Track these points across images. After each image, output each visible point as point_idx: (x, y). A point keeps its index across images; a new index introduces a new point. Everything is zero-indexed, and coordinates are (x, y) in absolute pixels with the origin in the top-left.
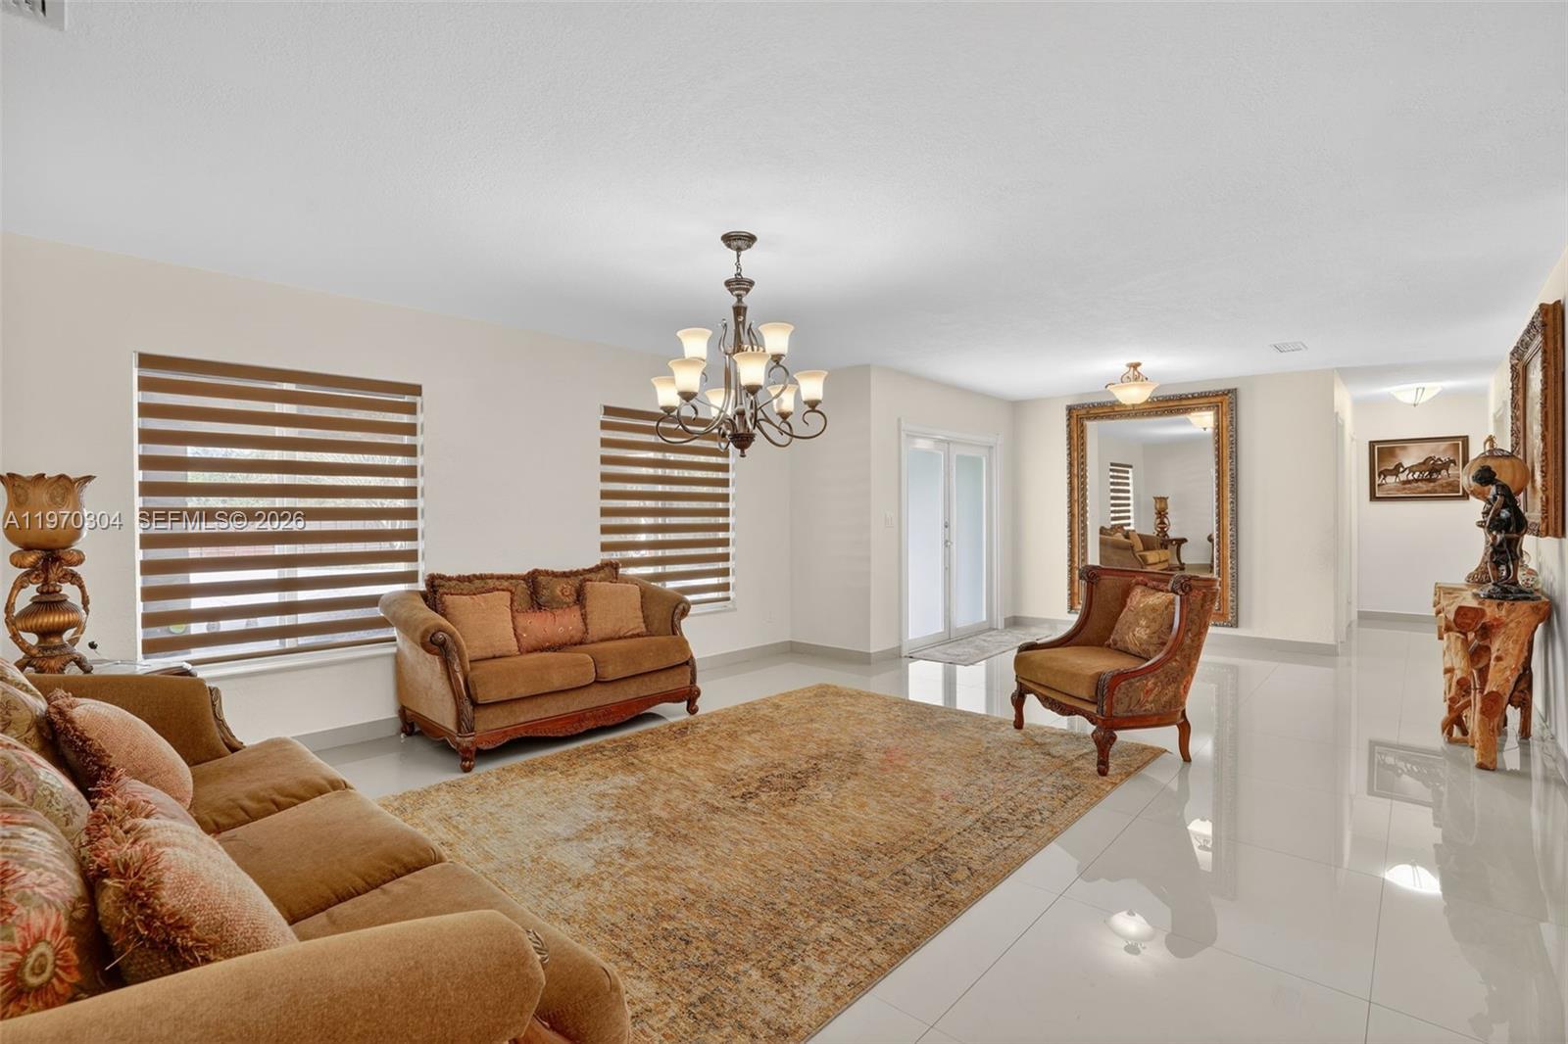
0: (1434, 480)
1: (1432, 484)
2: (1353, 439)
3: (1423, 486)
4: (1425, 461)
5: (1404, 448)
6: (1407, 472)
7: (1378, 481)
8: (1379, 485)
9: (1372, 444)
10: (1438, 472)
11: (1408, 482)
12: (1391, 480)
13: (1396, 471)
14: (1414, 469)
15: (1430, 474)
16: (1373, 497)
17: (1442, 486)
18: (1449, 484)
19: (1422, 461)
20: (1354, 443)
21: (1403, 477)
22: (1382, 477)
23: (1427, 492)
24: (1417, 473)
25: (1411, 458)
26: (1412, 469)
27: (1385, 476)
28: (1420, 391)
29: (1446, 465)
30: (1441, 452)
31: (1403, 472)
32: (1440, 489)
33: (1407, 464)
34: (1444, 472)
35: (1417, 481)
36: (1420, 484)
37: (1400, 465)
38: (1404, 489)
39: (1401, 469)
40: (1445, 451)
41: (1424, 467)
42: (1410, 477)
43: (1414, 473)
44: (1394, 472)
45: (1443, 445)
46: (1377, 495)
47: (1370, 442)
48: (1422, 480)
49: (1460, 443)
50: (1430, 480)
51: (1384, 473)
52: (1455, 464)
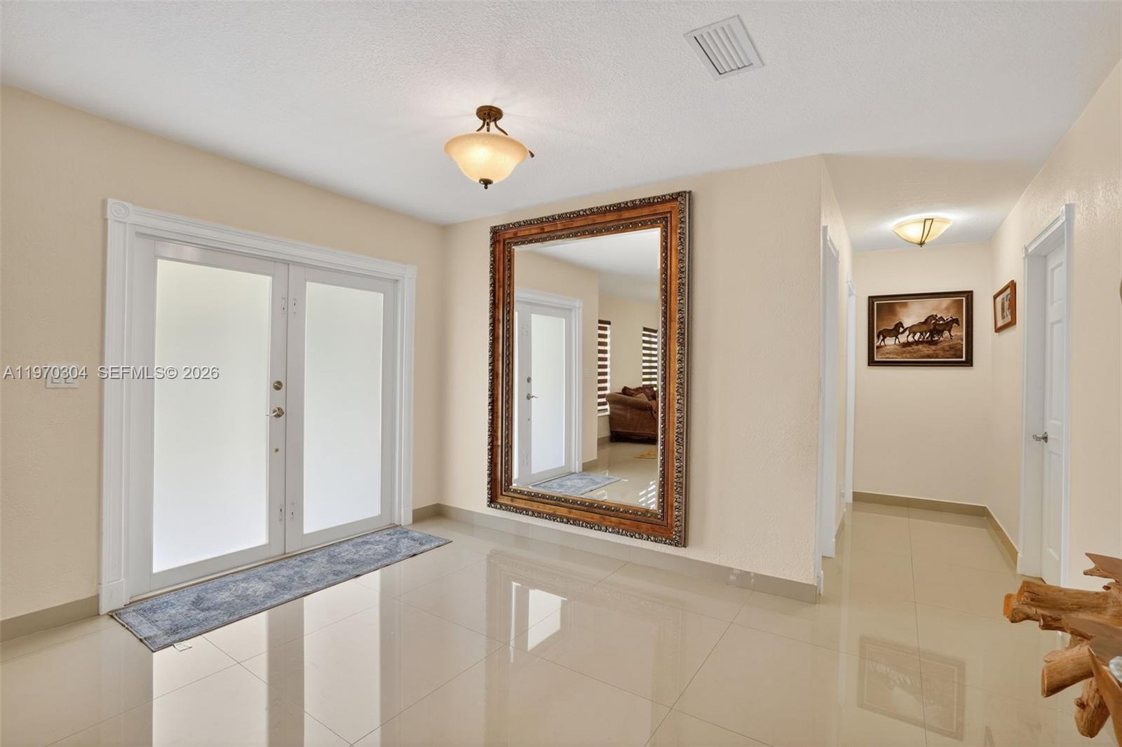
0: (935, 343)
1: (933, 347)
2: (850, 295)
3: (925, 350)
4: (926, 320)
5: (905, 305)
6: (907, 333)
7: (876, 344)
8: (878, 347)
9: (872, 299)
10: (940, 333)
11: (908, 344)
12: (890, 341)
13: (895, 332)
14: (914, 329)
15: (932, 336)
16: (872, 362)
17: (943, 349)
18: (951, 348)
19: (923, 320)
20: (853, 297)
21: (903, 338)
22: (881, 338)
23: (929, 356)
24: (918, 335)
25: (912, 316)
26: (912, 330)
27: (884, 338)
28: (928, 223)
29: (949, 325)
30: (942, 309)
31: (903, 332)
32: (941, 353)
33: (908, 322)
34: (946, 334)
35: (917, 343)
36: (920, 347)
37: (900, 324)
38: (904, 352)
39: (901, 330)
40: (947, 309)
41: (925, 328)
42: (911, 339)
43: (915, 334)
44: (894, 332)
45: (946, 302)
46: (876, 359)
47: (870, 298)
48: (922, 343)
49: (964, 299)
50: (932, 343)
51: (884, 334)
52: (959, 325)
